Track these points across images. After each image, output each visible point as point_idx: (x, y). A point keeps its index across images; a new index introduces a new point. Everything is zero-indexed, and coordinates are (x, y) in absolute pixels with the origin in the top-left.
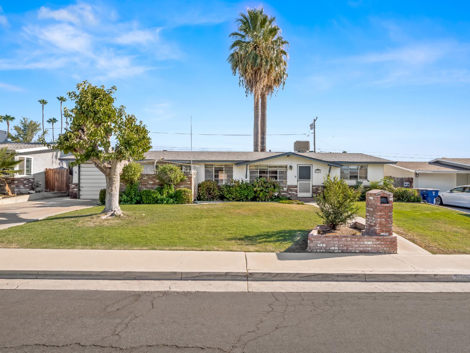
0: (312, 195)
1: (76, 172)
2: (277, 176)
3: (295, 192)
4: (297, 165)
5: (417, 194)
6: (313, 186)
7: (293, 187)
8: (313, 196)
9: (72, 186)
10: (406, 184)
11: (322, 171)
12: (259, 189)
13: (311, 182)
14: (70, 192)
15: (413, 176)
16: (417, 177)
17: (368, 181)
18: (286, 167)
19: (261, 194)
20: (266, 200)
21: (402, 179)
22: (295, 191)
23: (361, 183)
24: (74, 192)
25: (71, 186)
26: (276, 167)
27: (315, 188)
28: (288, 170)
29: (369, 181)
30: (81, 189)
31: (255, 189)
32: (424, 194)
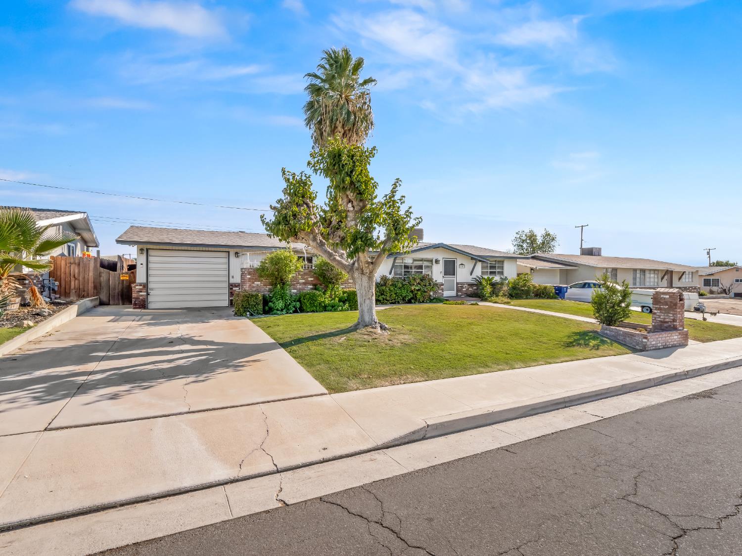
0: (456, 293)
1: (142, 264)
2: (423, 272)
3: (442, 291)
4: (443, 258)
6: (457, 284)
7: (440, 285)
8: (457, 295)
9: (137, 287)
11: (466, 266)
13: (455, 279)
14: (134, 298)
18: (431, 261)
19: (419, 293)
20: (425, 302)
24: (141, 298)
25: (135, 287)
26: (422, 260)
27: (460, 285)
28: (434, 264)
30: (151, 292)
31: (413, 288)
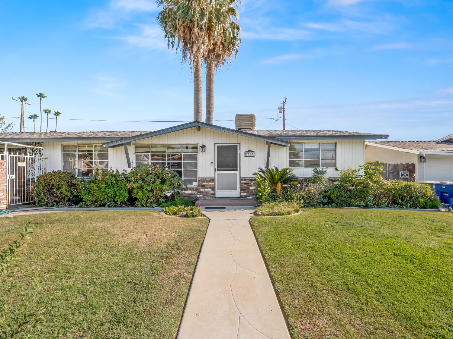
0: (240, 194)
2: (181, 163)
3: (210, 190)
4: (215, 144)
5: (430, 193)
6: (241, 179)
7: (207, 182)
8: (241, 196)
10: (403, 175)
11: (257, 154)
12: (135, 185)
13: (238, 172)
15: (416, 161)
16: (421, 162)
17: (336, 169)
19: (141, 193)
20: (149, 205)
21: (396, 166)
22: (210, 188)
23: (322, 173)
27: (245, 182)
28: (199, 151)
29: (338, 170)
31: (129, 185)
32: (442, 193)
